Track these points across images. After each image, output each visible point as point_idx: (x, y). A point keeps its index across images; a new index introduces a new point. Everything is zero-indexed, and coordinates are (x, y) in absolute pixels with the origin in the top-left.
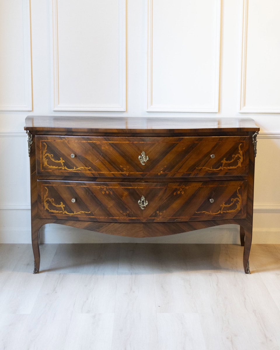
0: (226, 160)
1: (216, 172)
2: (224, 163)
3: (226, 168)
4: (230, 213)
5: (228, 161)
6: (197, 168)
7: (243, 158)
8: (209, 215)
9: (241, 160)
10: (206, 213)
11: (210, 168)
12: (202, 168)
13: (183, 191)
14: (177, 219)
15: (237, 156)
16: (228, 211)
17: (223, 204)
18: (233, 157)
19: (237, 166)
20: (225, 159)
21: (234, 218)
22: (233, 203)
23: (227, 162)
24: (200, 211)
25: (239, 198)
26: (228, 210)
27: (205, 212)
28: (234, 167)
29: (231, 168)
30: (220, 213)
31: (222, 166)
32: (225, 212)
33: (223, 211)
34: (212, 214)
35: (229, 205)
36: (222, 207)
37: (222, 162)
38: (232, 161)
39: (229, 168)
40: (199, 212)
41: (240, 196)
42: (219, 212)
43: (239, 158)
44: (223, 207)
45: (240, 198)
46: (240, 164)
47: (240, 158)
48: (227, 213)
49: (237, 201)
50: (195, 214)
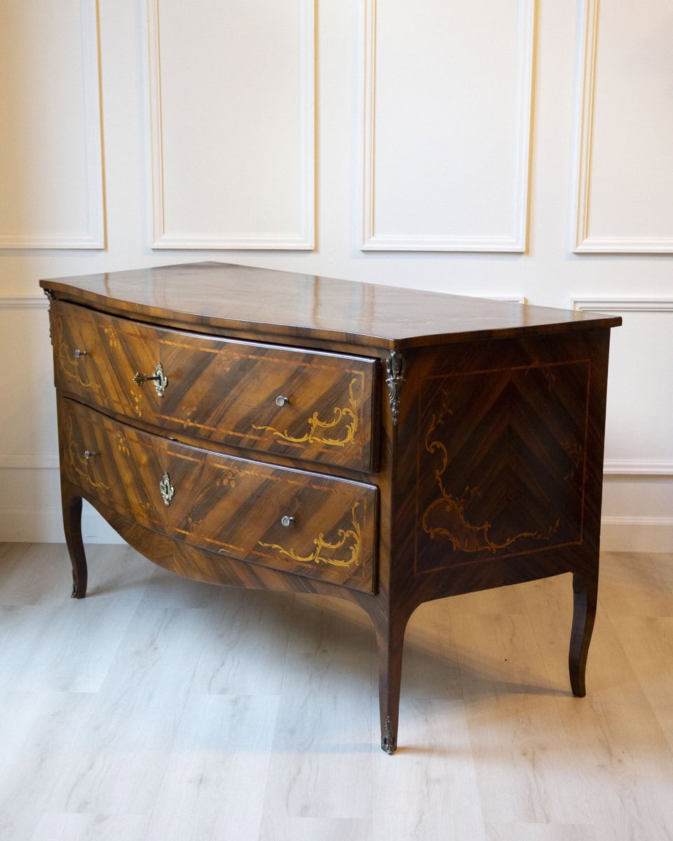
0: (320, 419)
1: (298, 446)
2: (314, 426)
3: (319, 440)
4: (336, 568)
5: (324, 424)
6: (254, 426)
7: (359, 422)
8: (287, 559)
9: (354, 426)
10: (280, 552)
11: (283, 433)
12: (265, 429)
13: (234, 480)
14: (223, 547)
15: (344, 414)
16: (331, 562)
17: (320, 538)
18: (335, 412)
19: (344, 441)
20: (316, 414)
21: (345, 583)
22: (342, 543)
23: (322, 424)
24: (268, 543)
25: (355, 531)
26: (332, 558)
27: (280, 548)
28: (337, 443)
29: (331, 442)
30: (314, 560)
31: (311, 435)
32: (325, 561)
33: (320, 558)
34: (293, 557)
35: (334, 547)
36: (317, 546)
37: (310, 422)
38: (334, 424)
39: (325, 441)
40: (266, 545)
41: (357, 526)
42: (310, 558)
43: (348, 420)
44: (320, 547)
45: (359, 532)
46: (350, 437)
47: (351, 420)
48: (329, 565)
49: (351, 541)
50: (257, 547)
